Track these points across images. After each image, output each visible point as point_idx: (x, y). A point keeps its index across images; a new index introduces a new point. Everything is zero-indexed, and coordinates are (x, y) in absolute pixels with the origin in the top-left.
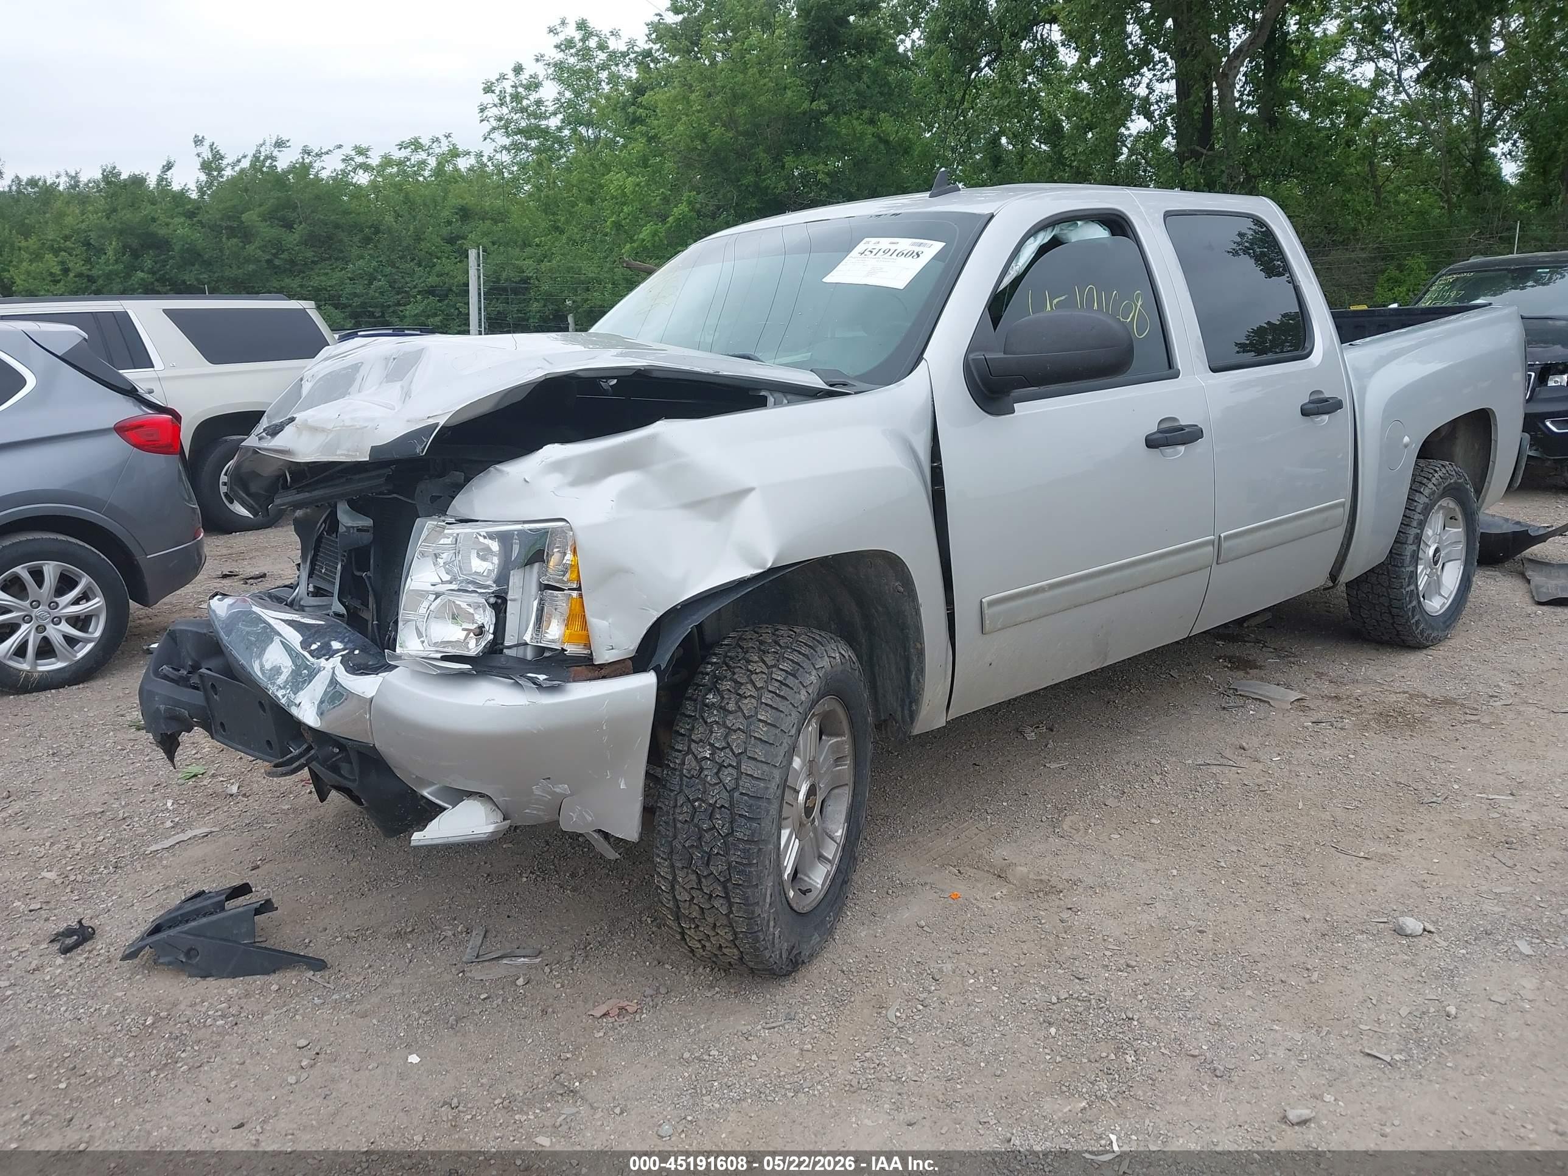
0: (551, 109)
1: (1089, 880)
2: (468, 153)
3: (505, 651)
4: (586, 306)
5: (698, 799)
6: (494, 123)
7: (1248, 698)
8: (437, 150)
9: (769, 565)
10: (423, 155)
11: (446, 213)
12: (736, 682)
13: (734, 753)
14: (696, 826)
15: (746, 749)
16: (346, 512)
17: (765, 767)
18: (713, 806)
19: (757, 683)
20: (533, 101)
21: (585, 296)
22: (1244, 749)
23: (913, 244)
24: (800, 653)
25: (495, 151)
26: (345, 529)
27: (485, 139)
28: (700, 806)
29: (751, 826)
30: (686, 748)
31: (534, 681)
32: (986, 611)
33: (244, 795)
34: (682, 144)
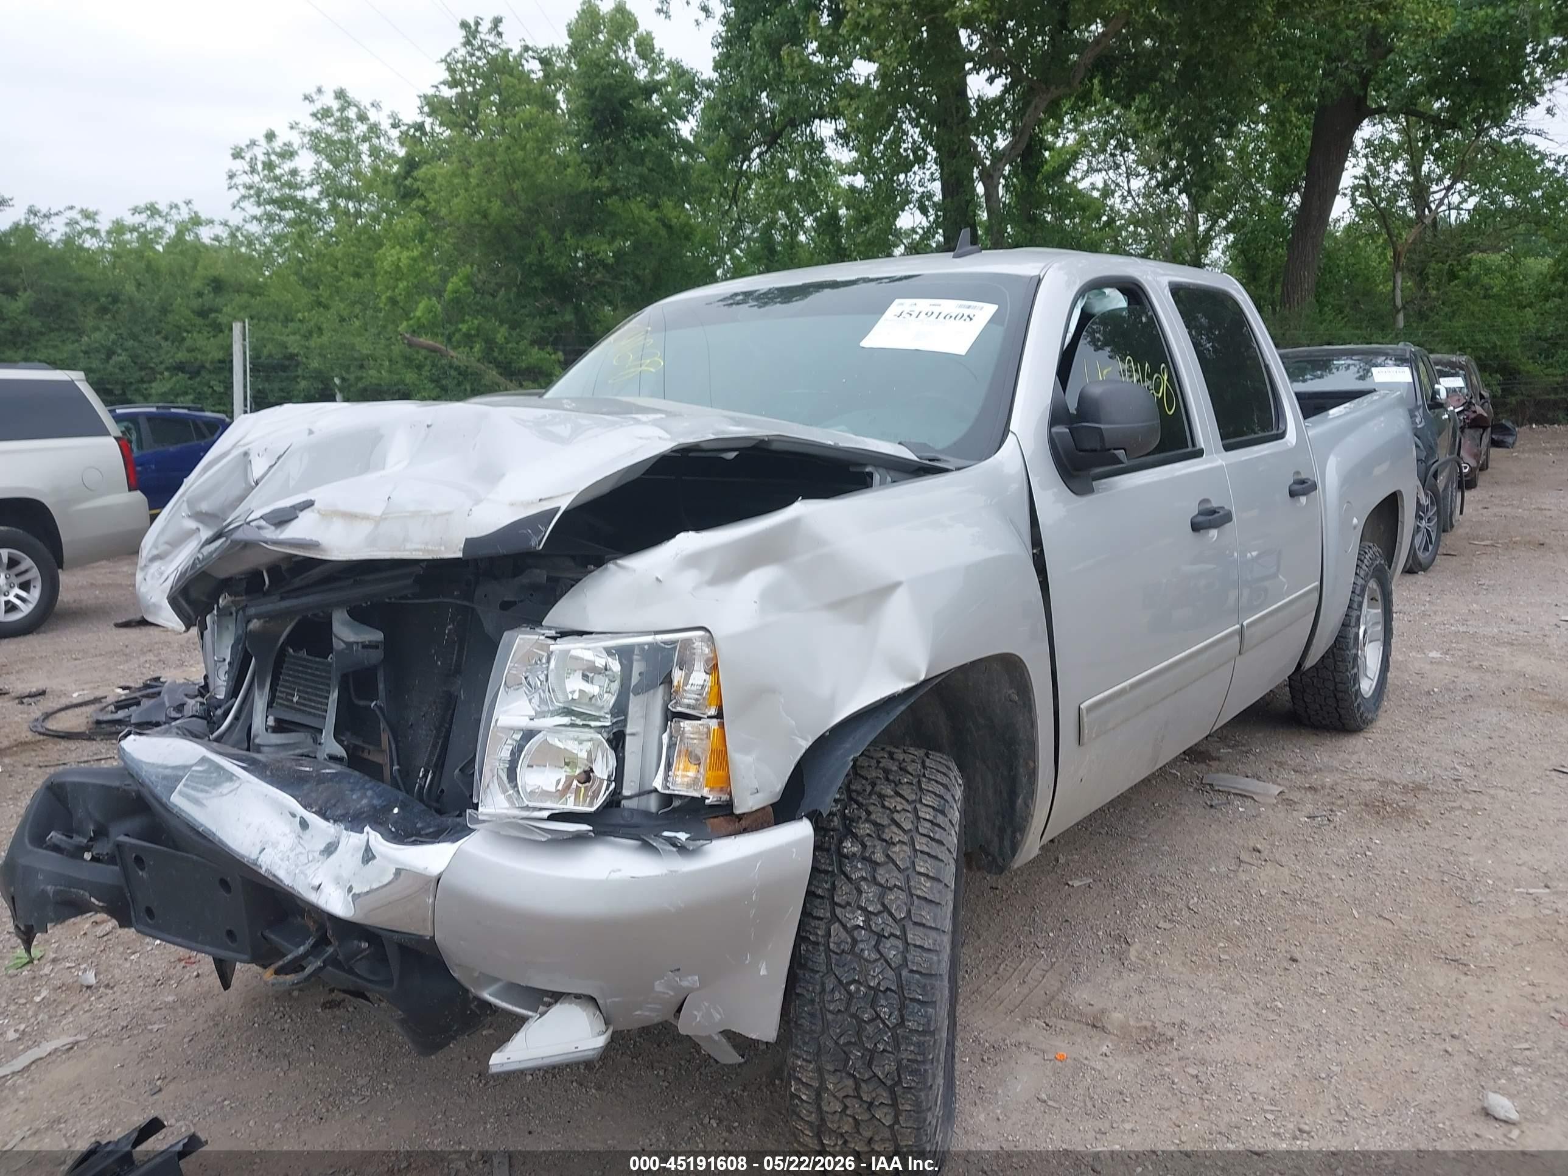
0: (308, 179)
1: (1194, 1023)
2: (212, 222)
3: (623, 802)
4: (360, 385)
5: (854, 981)
6: (243, 191)
7: (1229, 793)
8: (177, 218)
9: (922, 678)
10: (159, 222)
11: (196, 285)
12: (875, 824)
13: (894, 919)
14: (854, 1016)
15: (909, 912)
16: (344, 623)
17: (933, 934)
18: (876, 989)
19: (903, 825)
20: (287, 170)
21: (359, 374)
22: (1259, 852)
23: (960, 306)
24: (937, 782)
25: (245, 221)
26: (343, 645)
27: (234, 207)
28: (858, 990)
29: (926, 1012)
30: (828, 915)
31: (673, 842)
32: (1085, 719)
33: (107, 986)
34: (462, 218)
